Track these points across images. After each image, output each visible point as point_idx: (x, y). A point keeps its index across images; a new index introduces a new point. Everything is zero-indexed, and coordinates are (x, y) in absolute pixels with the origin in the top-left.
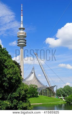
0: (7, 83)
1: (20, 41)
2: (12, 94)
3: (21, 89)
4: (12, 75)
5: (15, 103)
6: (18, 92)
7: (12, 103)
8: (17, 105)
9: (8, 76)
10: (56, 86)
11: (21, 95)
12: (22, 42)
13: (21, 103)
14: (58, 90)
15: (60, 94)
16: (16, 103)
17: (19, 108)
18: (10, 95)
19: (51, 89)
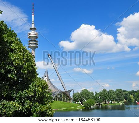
0: (14, 74)
1: (31, 42)
2: (23, 92)
3: (36, 85)
4: (22, 62)
5: (27, 106)
6: (32, 89)
7: (23, 105)
8: (31, 109)
9: (16, 63)
10: (72, 90)
11: (37, 94)
12: (33, 43)
13: (37, 105)
14: (75, 94)
15: (77, 99)
16: (29, 106)
17: (33, 112)
18: (19, 93)
19: (67, 93)
